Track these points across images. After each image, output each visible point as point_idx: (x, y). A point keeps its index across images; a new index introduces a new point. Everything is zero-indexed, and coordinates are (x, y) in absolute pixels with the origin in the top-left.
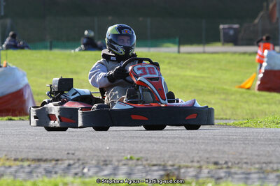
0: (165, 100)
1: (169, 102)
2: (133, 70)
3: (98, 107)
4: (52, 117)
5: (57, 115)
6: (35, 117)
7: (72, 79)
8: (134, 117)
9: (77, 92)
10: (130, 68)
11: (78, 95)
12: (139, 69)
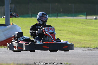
0: (55, 41)
1: (57, 41)
2: (44, 29)
3: (31, 43)
4: (15, 47)
5: (17, 46)
6: (9, 47)
7: (22, 33)
8: (44, 47)
9: (24, 38)
10: (43, 29)
11: (24, 39)
12: (46, 29)
